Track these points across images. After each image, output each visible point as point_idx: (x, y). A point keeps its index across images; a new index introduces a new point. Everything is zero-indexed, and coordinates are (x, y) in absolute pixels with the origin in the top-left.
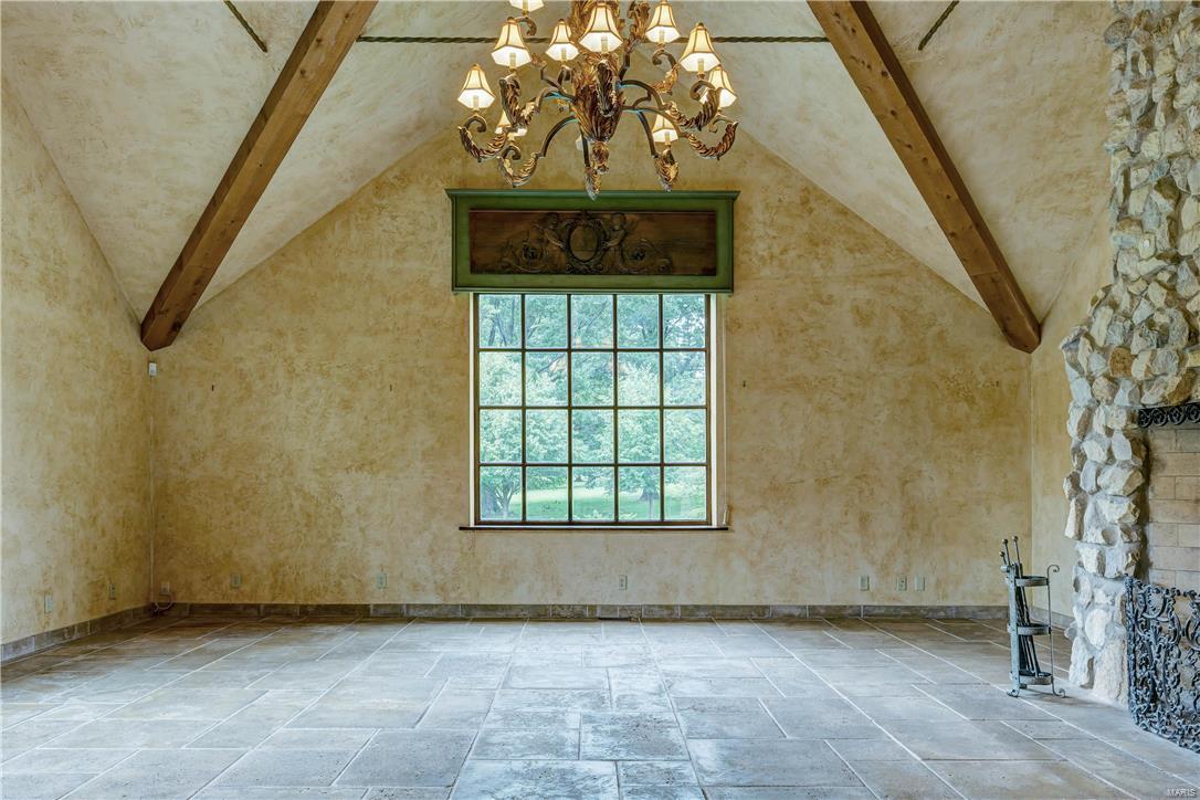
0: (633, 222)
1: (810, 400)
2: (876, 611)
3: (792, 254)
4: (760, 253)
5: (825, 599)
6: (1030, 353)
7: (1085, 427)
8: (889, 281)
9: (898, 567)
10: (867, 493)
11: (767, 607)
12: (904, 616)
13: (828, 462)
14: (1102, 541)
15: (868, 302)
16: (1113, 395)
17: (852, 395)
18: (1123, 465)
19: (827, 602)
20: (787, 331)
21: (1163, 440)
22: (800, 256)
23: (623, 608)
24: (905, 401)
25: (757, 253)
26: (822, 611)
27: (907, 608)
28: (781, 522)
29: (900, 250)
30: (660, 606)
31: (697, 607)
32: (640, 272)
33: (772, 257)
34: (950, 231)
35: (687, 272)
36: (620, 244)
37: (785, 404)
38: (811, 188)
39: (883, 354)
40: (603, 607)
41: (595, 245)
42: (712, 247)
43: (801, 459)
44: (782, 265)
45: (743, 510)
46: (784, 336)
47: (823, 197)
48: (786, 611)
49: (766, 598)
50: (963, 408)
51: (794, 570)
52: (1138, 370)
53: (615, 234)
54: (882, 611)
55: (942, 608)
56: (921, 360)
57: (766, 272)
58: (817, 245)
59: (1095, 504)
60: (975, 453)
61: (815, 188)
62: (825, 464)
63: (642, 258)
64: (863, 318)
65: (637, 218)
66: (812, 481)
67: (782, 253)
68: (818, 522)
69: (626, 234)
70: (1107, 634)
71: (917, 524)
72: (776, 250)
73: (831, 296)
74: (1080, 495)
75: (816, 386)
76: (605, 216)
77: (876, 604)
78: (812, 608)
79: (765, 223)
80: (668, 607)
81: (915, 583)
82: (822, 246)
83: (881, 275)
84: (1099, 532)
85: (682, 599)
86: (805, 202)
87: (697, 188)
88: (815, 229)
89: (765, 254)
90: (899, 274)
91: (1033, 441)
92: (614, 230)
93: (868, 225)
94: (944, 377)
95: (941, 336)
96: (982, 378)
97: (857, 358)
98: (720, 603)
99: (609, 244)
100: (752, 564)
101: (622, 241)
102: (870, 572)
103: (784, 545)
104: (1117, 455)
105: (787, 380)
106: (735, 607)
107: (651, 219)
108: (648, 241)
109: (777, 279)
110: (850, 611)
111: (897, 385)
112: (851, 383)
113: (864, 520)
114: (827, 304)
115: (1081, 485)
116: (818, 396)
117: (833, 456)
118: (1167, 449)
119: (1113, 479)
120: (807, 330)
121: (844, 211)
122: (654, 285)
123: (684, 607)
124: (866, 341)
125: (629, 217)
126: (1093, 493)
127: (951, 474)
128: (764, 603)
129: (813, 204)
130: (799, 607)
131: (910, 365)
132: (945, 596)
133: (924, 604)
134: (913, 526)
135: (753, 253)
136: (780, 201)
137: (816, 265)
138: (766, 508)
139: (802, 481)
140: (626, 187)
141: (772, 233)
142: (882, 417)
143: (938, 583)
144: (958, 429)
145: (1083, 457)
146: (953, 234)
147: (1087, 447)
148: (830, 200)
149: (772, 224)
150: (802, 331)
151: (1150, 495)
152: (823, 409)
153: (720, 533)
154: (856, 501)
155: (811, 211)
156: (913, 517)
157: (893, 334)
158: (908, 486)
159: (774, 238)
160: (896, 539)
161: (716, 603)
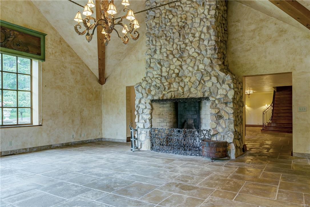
0: (16, 35)
1: (61, 92)
2: (76, 143)
3: (57, 54)
4: (50, 52)
5: (64, 141)
6: (102, 85)
7: (140, 102)
8: (78, 65)
9: (79, 132)
10: (73, 115)
11: (52, 145)
12: (81, 143)
13: (66, 107)
14: (144, 122)
15: (74, 69)
16: (147, 97)
17: (70, 91)
18: (149, 109)
19: (65, 142)
20: (56, 73)
21: (154, 105)
22: (59, 55)
23: (11, 151)
24: (81, 93)
25: (49, 52)
26: (64, 144)
27: (82, 141)
28: (55, 123)
29: (80, 58)
30: (23, 149)
31: (34, 148)
32: (19, 50)
33: (53, 53)
34: (100, 58)
35: (32, 53)
36: (13, 40)
37: (56, 92)
38: (61, 38)
39: (77, 82)
40: (4, 152)
41: (4, 38)
42: (39, 47)
43: (59, 106)
44: (55, 56)
45: (46, 120)
46: (56, 74)
47: (64, 41)
48: (56, 146)
49: (51, 143)
50: (91, 96)
51: (58, 135)
52: (153, 93)
53: (11, 36)
54: (77, 143)
55: (88, 140)
56: (84, 84)
57: (51, 57)
58: (63, 53)
59: (142, 116)
60: (93, 106)
61: (63, 39)
62: (65, 108)
63: (19, 46)
64: (73, 73)
65: (18, 33)
66: (62, 112)
67: (55, 53)
68: (63, 122)
69: (15, 38)
70: (145, 138)
71: (83, 122)
72: (54, 52)
73: (66, 66)
74: (138, 114)
75: (63, 88)
76: (7, 30)
77: (75, 141)
78: (62, 144)
79: (51, 44)
80: (25, 149)
81: (83, 135)
82: (64, 53)
83: (76, 63)
84: (144, 121)
85: (29, 146)
86: (60, 42)
87: (33, 29)
88: (62, 49)
89: (51, 52)
90: (80, 64)
91: (103, 103)
92: (11, 35)
93: (74, 51)
94: (88, 89)
95: (87, 79)
96: (94, 90)
97: (71, 82)
98: (39, 146)
99: (10, 39)
100: (48, 134)
101: (13, 39)
102: (74, 133)
103: (55, 129)
104: (147, 107)
105: (56, 86)
106: (44, 146)
107: (22, 35)
108: (22, 42)
109: (54, 59)
110: (70, 144)
111: (79, 90)
112: (70, 88)
113: (73, 121)
114: (65, 68)
115: (139, 112)
116: (63, 91)
117: (66, 106)
118: (154, 106)
119: (147, 111)
120: (61, 74)
121: (69, 46)
122: (23, 55)
123: (30, 148)
124: (73, 79)
125: (15, 32)
126: (141, 114)
127: (89, 110)
128: (51, 144)
129: (62, 42)
130: (59, 144)
131: (82, 85)
132: (88, 138)
133: (85, 140)
134: (82, 122)
135: (48, 51)
136: (55, 39)
137: (63, 58)
138: (51, 119)
139: (60, 112)
140: (12, 22)
141: (53, 47)
142: (77, 97)
143: (87, 135)
144: (90, 100)
145: (139, 107)
146: (100, 59)
147: (140, 105)
148: (66, 43)
149: (53, 45)
150: (60, 74)
151: (152, 114)
152: (64, 94)
153: (39, 127)
154: (71, 117)
155: (62, 44)
156: (82, 120)
157: (79, 78)
158: (82, 113)
159: (53, 49)
160: (79, 126)
161: (38, 146)
